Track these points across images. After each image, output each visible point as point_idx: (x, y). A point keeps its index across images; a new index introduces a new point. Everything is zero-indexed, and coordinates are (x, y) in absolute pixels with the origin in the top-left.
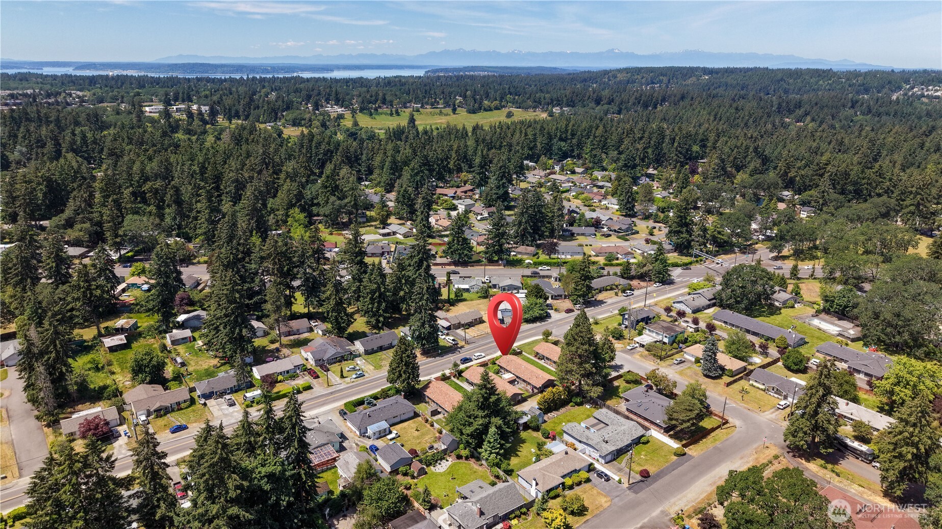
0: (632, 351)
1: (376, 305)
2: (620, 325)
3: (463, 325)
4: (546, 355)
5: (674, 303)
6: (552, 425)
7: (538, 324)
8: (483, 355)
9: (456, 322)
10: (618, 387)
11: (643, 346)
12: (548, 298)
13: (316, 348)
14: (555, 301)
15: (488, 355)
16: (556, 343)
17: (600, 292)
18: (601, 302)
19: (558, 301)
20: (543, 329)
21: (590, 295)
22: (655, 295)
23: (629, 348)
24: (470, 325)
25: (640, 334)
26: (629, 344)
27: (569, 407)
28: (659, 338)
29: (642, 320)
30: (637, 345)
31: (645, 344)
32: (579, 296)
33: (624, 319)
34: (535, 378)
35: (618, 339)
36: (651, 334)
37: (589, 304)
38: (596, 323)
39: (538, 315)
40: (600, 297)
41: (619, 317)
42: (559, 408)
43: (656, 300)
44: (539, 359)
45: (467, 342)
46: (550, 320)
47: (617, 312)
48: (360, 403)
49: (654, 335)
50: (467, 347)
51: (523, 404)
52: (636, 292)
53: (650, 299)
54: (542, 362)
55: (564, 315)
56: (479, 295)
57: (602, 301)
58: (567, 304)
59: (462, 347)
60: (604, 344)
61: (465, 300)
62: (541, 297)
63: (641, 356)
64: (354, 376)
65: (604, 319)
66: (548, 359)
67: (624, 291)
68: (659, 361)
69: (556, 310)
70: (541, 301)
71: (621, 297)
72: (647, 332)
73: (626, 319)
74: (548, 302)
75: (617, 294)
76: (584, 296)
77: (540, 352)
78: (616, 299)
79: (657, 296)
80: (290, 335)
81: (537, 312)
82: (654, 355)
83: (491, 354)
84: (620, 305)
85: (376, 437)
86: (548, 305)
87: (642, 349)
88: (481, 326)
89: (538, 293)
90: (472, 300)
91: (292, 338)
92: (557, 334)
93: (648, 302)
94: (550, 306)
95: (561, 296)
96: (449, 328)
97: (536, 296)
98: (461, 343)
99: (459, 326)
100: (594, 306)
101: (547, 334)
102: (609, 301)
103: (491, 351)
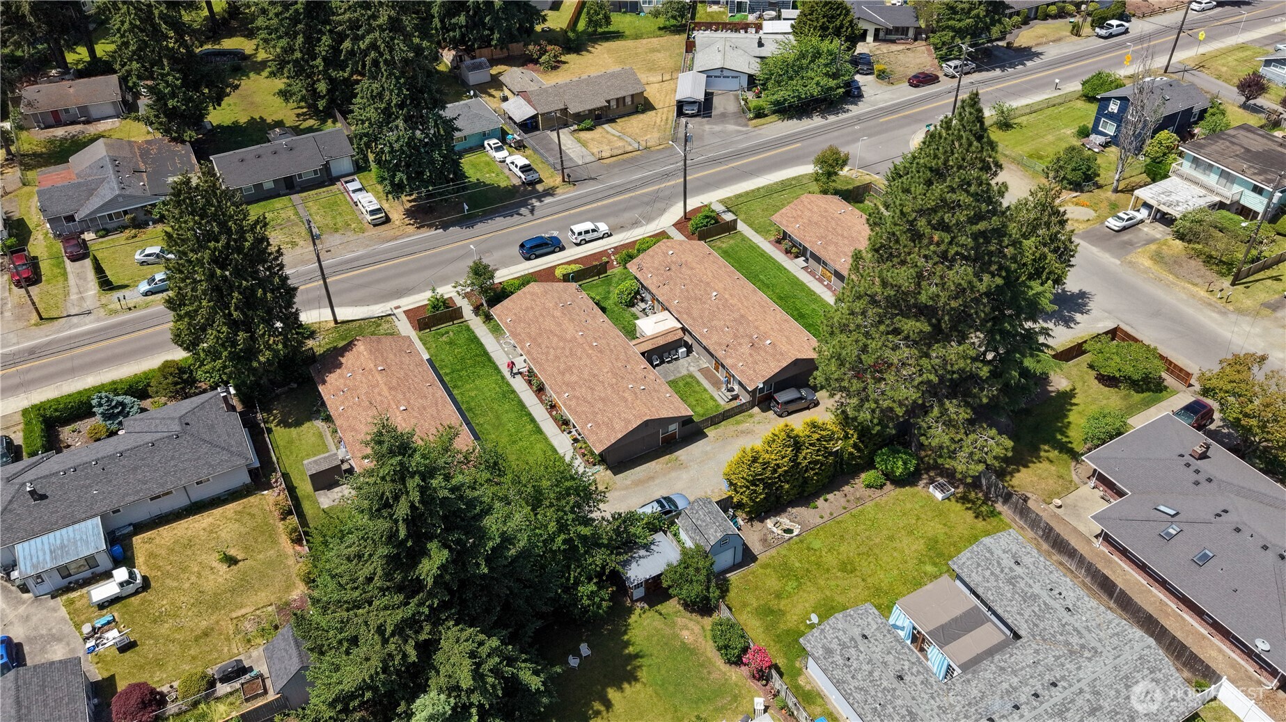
0: (1126, 237)
1: (300, 39)
2: (1084, 133)
3: (579, 118)
4: (813, 245)
5: (1268, 63)
6: (773, 583)
7: (817, 121)
8: (603, 227)
9: (554, 106)
10: (1066, 398)
11: (1164, 219)
12: (863, 37)
13: (78, 175)
14: (885, 48)
15: (622, 228)
16: (854, 195)
17: (1026, 22)
18: (1025, 54)
19: (894, 47)
20: (821, 145)
21: (995, 31)
22: (1202, 36)
23: (1113, 223)
24: (600, 117)
25: (1156, 172)
26: (1114, 208)
27: (858, 486)
28: (1231, 192)
29: (1166, 122)
30: (1144, 213)
31: (1175, 212)
32: (960, 33)
33: (1102, 113)
34: (746, 349)
35: (1077, 187)
36: (1198, 175)
37: (986, 58)
38: (1005, 125)
39: (816, 91)
40: (1024, 38)
41: (1081, 104)
42: (816, 494)
43: (1203, 49)
44: (787, 252)
45: (569, 180)
46: (855, 110)
47: (1075, 86)
48: (78, 409)
49: (1212, 179)
50: (565, 193)
51: (683, 454)
52: (1137, 27)
53: (1188, 46)
54: (795, 266)
55: (905, 92)
56: (661, 21)
57: (1028, 49)
58: (920, 57)
59: (550, 192)
60: (1034, 227)
61: (617, 36)
62: (837, 33)
63: (1158, 258)
64: (144, 287)
65: (1032, 110)
66: (818, 259)
67: (1100, 22)
68: (1226, 282)
69: (882, 76)
70: (836, 44)
71: (1090, 41)
72: (1186, 167)
73: (1111, 116)
74: (861, 48)
75: (1076, 30)
76: (974, 33)
77: (794, 230)
78: (1072, 46)
79: (1209, 38)
80: (58, 123)
81: (815, 82)
82: (1209, 260)
83: (635, 224)
84: (1089, 68)
85: (48, 586)
86: (856, 61)
87: (1159, 231)
88: (635, 124)
89: (832, 18)
90: (637, 37)
91: (60, 132)
92: (870, 157)
93: (1179, 56)
94: (864, 64)
95: (903, 31)
96: (529, 126)
97: (824, 28)
98: (551, 178)
99: (562, 119)
100: (1003, 68)
101: (831, 163)
102: (1052, 52)
103: (635, 214)
